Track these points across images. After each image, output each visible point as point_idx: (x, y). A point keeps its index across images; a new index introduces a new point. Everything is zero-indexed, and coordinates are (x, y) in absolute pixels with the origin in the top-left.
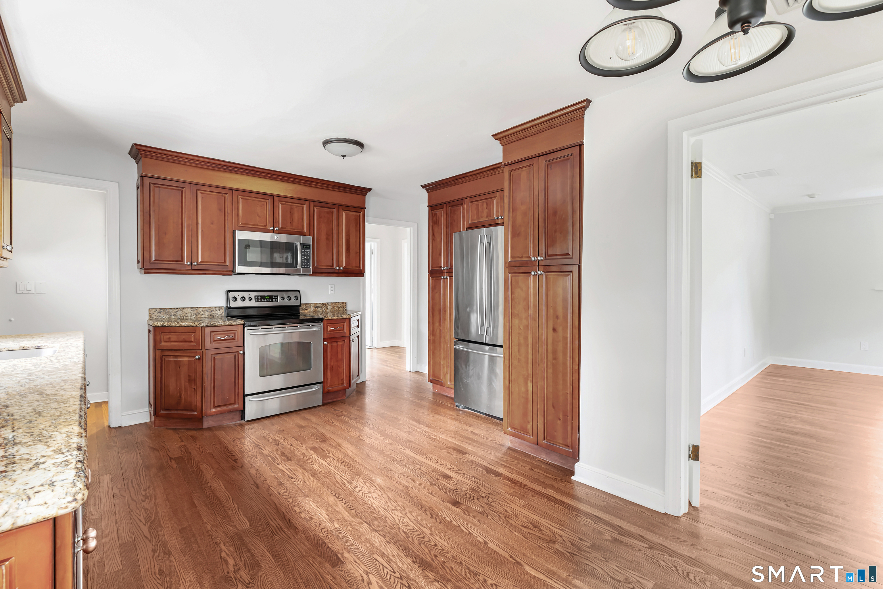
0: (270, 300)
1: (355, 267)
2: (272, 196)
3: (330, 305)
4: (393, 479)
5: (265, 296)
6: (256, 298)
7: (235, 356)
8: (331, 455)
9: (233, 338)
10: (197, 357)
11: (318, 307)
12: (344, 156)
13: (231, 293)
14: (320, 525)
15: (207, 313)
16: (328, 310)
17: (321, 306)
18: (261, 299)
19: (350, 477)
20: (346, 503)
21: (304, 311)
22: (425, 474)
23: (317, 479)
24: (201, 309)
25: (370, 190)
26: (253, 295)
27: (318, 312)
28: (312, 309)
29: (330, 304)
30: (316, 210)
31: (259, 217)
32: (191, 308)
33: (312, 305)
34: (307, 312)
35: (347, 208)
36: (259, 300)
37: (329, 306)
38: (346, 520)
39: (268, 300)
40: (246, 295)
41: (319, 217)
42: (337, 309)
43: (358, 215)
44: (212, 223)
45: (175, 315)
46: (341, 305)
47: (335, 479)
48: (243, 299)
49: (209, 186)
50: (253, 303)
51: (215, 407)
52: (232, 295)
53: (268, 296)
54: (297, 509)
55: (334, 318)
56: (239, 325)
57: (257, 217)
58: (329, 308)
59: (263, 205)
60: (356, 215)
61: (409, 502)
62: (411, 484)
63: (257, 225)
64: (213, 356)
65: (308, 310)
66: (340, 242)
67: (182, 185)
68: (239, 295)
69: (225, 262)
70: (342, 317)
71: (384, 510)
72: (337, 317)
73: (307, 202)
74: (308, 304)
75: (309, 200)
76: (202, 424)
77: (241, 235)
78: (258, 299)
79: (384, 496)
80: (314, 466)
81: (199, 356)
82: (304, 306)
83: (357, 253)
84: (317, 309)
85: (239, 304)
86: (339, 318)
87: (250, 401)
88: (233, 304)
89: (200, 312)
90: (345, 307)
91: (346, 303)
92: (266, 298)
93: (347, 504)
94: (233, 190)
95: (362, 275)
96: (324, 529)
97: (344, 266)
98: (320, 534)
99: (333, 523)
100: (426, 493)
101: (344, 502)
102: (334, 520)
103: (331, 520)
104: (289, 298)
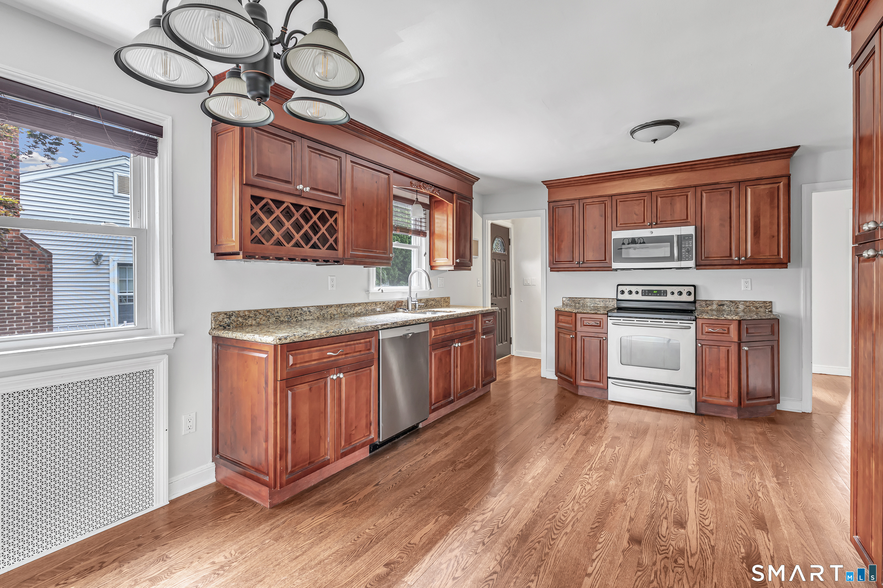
0: (658, 295)
1: (770, 256)
2: (651, 192)
3: (742, 304)
4: (627, 490)
5: (653, 291)
6: (643, 292)
7: (600, 341)
8: (617, 448)
9: (599, 325)
10: (571, 336)
11: (723, 305)
12: (655, 141)
13: (619, 287)
14: (525, 474)
15: (602, 303)
16: (740, 310)
17: (729, 304)
18: (648, 293)
19: (598, 467)
20: (560, 477)
21: (703, 308)
23: (576, 455)
24: (598, 300)
25: (797, 148)
26: (640, 289)
27: (724, 310)
28: (715, 307)
29: (742, 303)
30: (704, 195)
31: (637, 215)
32: (590, 298)
33: (715, 303)
34: (708, 310)
35: (756, 181)
36: (647, 294)
37: (740, 305)
38: (540, 484)
39: (656, 294)
40: (634, 289)
41: (709, 201)
42: (754, 309)
43: (774, 188)
44: (595, 228)
45: (579, 303)
46: (761, 305)
47: (587, 461)
48: (631, 292)
49: (592, 197)
50: (640, 297)
51: (584, 380)
52: (621, 288)
53: (656, 290)
54: (532, 460)
55: (712, 317)
56: (603, 314)
57: (635, 216)
58: (741, 307)
59: (641, 203)
60: (770, 188)
61: (599, 509)
62: (632, 501)
63: (635, 223)
64: (583, 337)
65: (710, 308)
66: (743, 227)
67: (573, 202)
68: (626, 289)
69: (605, 260)
70: (725, 317)
71: (573, 498)
72: (716, 317)
73: (693, 189)
74: (710, 301)
75: (695, 186)
76: (578, 391)
77: (617, 235)
78: (645, 293)
79: (593, 492)
80: (591, 447)
81: (574, 336)
82: (704, 303)
83: (773, 237)
84: (721, 307)
85: (626, 296)
86: (719, 318)
87: (612, 383)
88: (621, 297)
89: (596, 302)
90: (768, 307)
91: (771, 302)
92: (655, 292)
94: (611, 196)
95: (785, 266)
96: (521, 478)
97: (749, 255)
98: (515, 478)
99: (531, 479)
100: (629, 516)
101: (561, 475)
102: (536, 478)
103: (533, 478)
104: (680, 293)
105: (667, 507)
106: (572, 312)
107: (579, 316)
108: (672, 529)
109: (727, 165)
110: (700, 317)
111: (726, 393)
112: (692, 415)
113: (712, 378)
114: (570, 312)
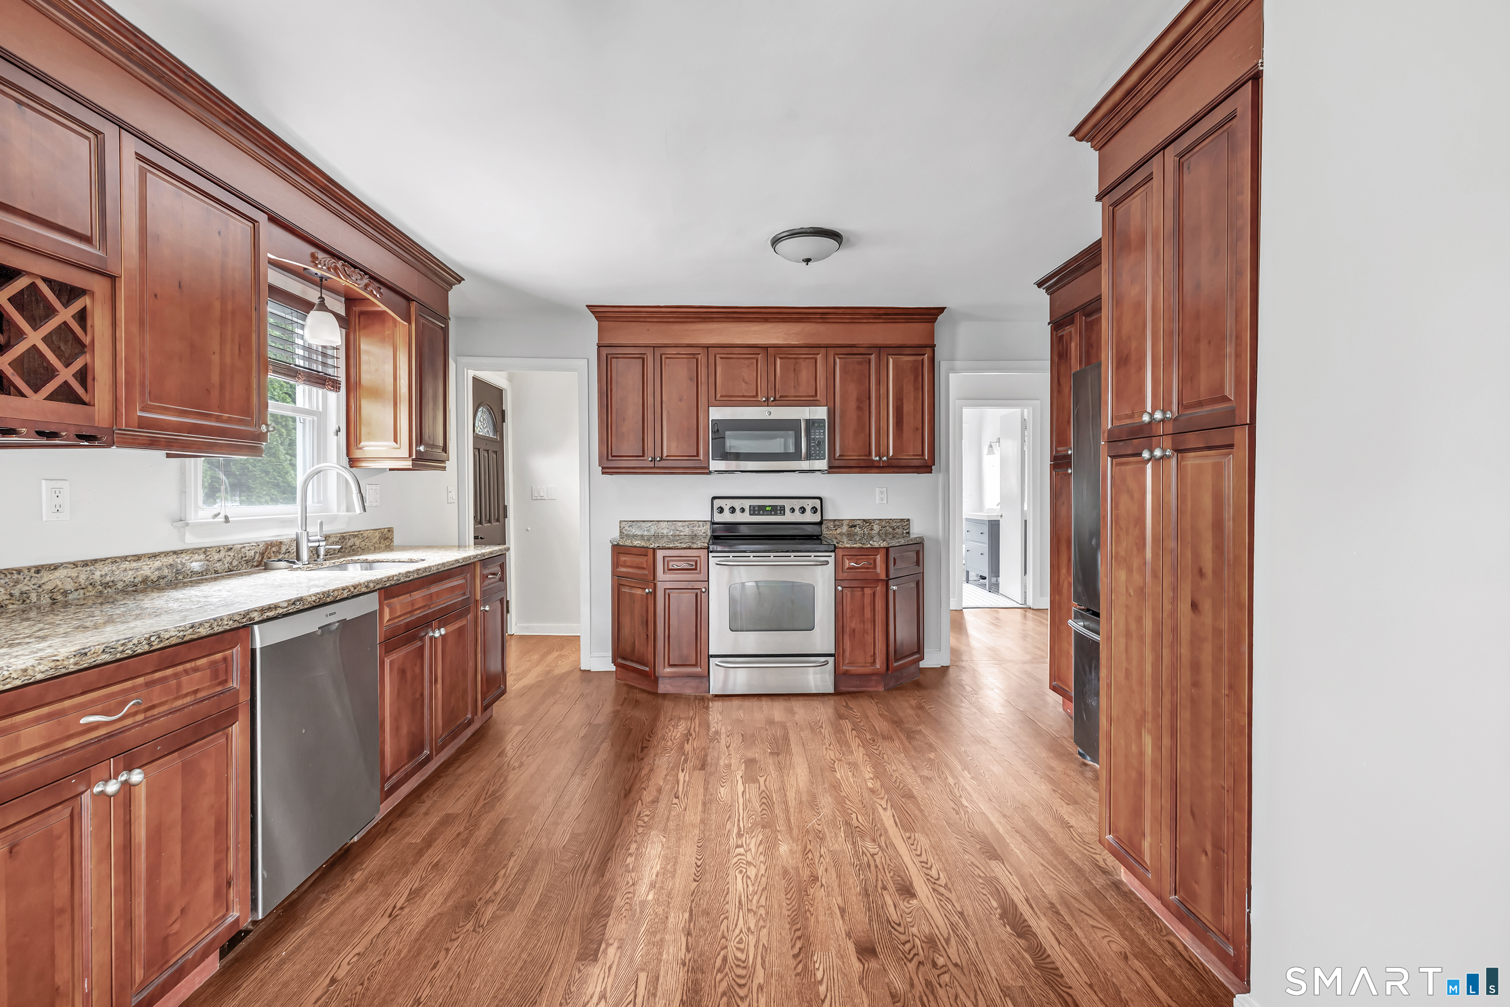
0: (773, 513)
1: (914, 455)
2: (765, 348)
3: (876, 524)
4: (810, 855)
5: (765, 506)
6: (752, 509)
7: (697, 595)
8: (762, 780)
9: (694, 567)
10: (647, 590)
11: (855, 526)
12: (808, 261)
13: (716, 501)
14: (633, 884)
15: (687, 529)
16: (874, 532)
17: (861, 524)
18: (759, 511)
19: (750, 825)
20: (698, 866)
21: (831, 532)
22: (872, 867)
23: (704, 812)
24: (680, 524)
25: (941, 310)
26: (747, 504)
27: (856, 534)
28: (845, 529)
29: (878, 522)
30: (838, 361)
31: (746, 383)
32: (668, 521)
33: (845, 523)
34: (837, 534)
35: (898, 349)
36: (757, 512)
37: (875, 526)
38: (669, 895)
39: (769, 513)
40: (737, 504)
41: (844, 371)
42: (891, 530)
43: (918, 361)
44: (681, 400)
45: (648, 531)
46: (898, 525)
47: (728, 820)
48: (733, 510)
49: (676, 346)
50: (746, 518)
51: (670, 665)
52: (718, 503)
53: (769, 506)
54: (634, 846)
55: (855, 546)
56: (701, 548)
57: (743, 383)
58: (876, 528)
59: (752, 363)
60: (914, 361)
61: (789, 910)
62: (828, 877)
63: (743, 396)
64: (667, 591)
65: (839, 531)
66: (883, 413)
67: (642, 350)
68: (726, 504)
69: (698, 455)
70: (871, 545)
71: (737, 904)
72: (861, 545)
73: (823, 351)
74: (839, 520)
75: (827, 347)
76: (657, 687)
77: (717, 413)
78: (754, 510)
79: (764, 879)
80: (722, 790)
81: (651, 590)
82: (832, 523)
83: (917, 429)
84: (853, 529)
85: (727, 517)
86: (864, 546)
87: (716, 665)
88: (718, 518)
89: (678, 528)
90: (906, 528)
91: (908, 520)
92: (768, 509)
93: (698, 869)
94: (707, 347)
95: (929, 470)
96: (630, 895)
97: (891, 454)
98: (618, 900)
99: (650, 890)
100: (836, 905)
101: (699, 863)
102: (657, 885)
103: (653, 885)
104: (803, 510)
105: (876, 866)
106: (647, 548)
107: (660, 554)
108: (903, 905)
109: (865, 321)
110: (840, 546)
111: (871, 656)
112: (830, 697)
113: (854, 636)
114: (643, 547)
